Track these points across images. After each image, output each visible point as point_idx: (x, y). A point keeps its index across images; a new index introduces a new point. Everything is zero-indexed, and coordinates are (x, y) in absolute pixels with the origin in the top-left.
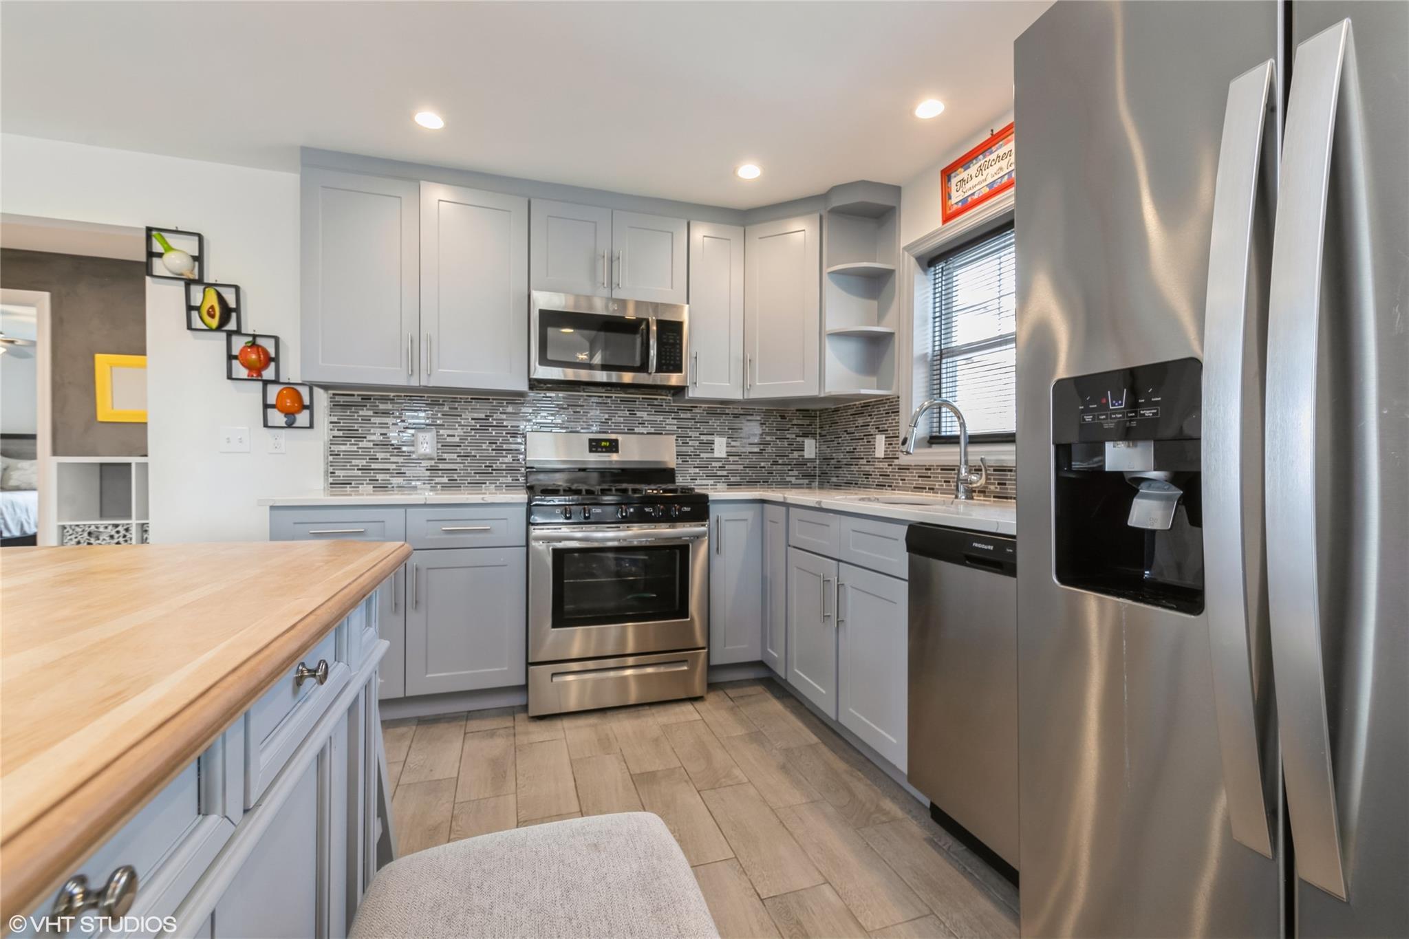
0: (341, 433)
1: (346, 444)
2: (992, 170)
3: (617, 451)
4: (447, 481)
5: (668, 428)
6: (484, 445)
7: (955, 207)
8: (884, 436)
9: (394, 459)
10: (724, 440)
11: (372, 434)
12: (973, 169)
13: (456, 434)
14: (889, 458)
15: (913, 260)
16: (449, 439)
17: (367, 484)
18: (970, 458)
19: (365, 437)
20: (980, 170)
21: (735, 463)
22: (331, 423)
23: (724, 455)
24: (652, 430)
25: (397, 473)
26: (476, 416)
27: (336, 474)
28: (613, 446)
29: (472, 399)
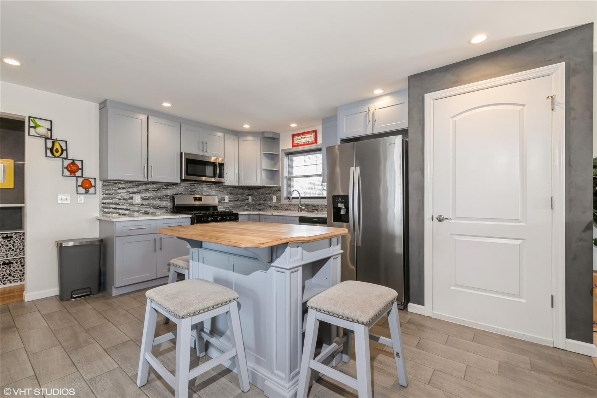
0: (106, 196)
1: (108, 200)
2: (304, 139)
3: (202, 201)
4: (144, 212)
5: (213, 193)
6: (156, 199)
7: (295, 144)
8: (276, 197)
9: (125, 205)
10: (228, 197)
11: (118, 196)
12: (300, 137)
13: (147, 196)
14: (277, 202)
15: (284, 153)
16: (145, 197)
17: (116, 214)
18: (301, 202)
19: (115, 197)
20: (301, 138)
21: (231, 204)
22: (102, 192)
23: (228, 201)
24: (208, 194)
25: (127, 209)
26: (154, 189)
27: (104, 211)
28: (200, 199)
29: (152, 184)
